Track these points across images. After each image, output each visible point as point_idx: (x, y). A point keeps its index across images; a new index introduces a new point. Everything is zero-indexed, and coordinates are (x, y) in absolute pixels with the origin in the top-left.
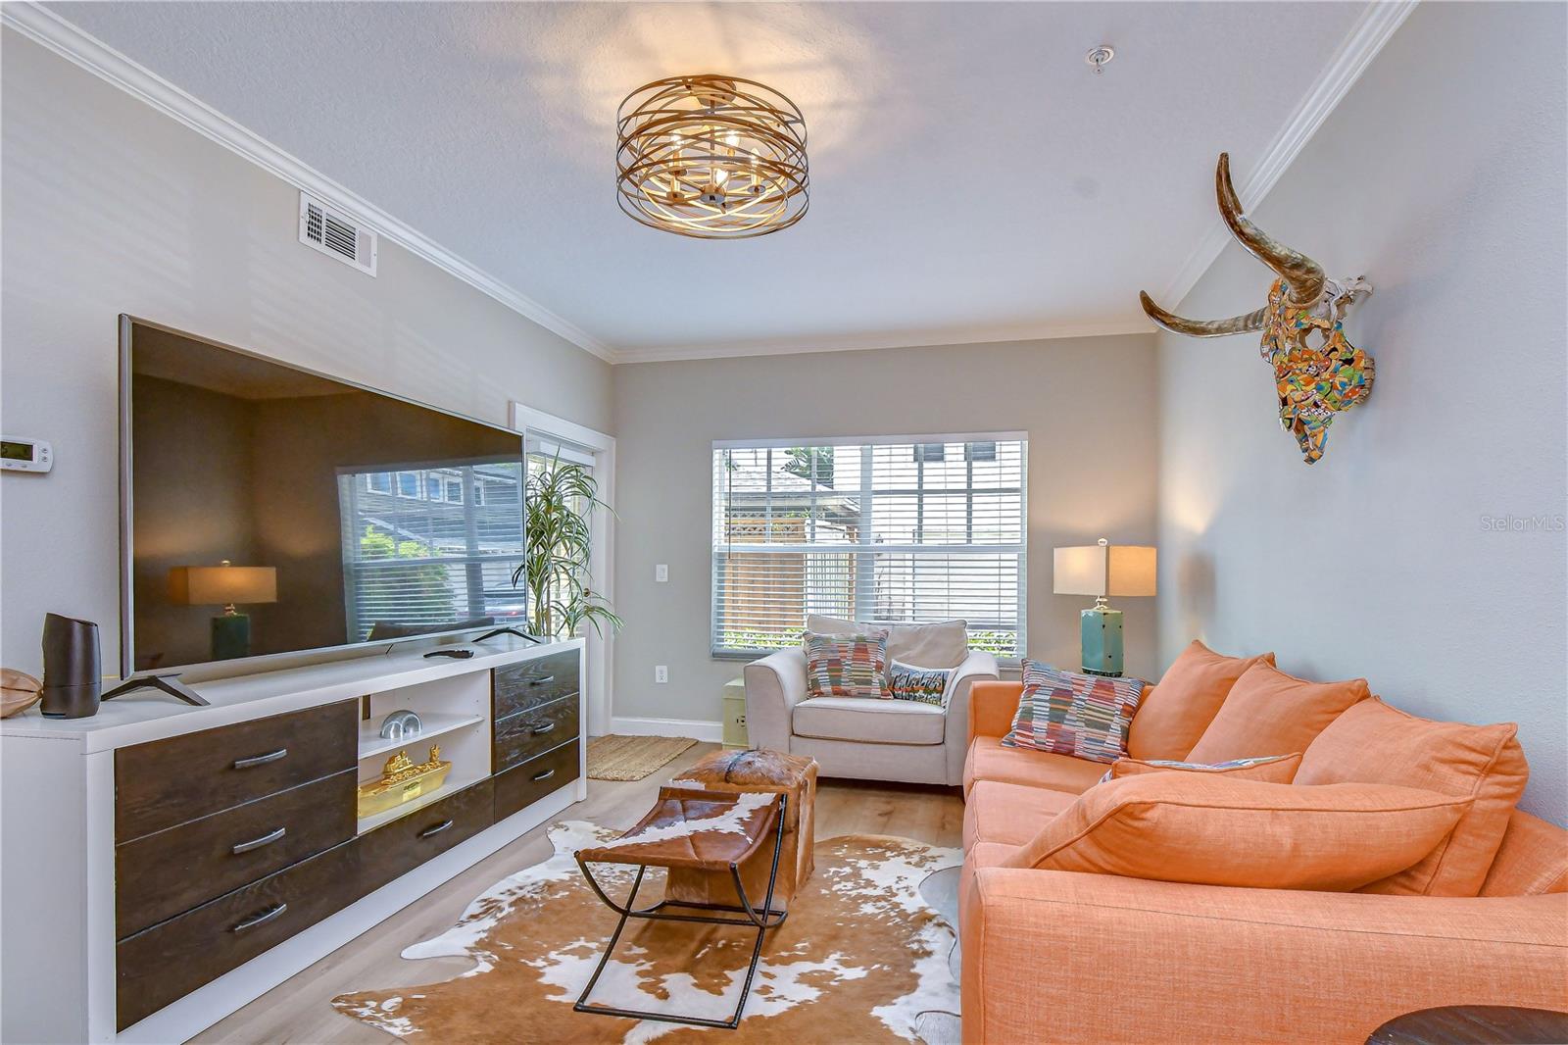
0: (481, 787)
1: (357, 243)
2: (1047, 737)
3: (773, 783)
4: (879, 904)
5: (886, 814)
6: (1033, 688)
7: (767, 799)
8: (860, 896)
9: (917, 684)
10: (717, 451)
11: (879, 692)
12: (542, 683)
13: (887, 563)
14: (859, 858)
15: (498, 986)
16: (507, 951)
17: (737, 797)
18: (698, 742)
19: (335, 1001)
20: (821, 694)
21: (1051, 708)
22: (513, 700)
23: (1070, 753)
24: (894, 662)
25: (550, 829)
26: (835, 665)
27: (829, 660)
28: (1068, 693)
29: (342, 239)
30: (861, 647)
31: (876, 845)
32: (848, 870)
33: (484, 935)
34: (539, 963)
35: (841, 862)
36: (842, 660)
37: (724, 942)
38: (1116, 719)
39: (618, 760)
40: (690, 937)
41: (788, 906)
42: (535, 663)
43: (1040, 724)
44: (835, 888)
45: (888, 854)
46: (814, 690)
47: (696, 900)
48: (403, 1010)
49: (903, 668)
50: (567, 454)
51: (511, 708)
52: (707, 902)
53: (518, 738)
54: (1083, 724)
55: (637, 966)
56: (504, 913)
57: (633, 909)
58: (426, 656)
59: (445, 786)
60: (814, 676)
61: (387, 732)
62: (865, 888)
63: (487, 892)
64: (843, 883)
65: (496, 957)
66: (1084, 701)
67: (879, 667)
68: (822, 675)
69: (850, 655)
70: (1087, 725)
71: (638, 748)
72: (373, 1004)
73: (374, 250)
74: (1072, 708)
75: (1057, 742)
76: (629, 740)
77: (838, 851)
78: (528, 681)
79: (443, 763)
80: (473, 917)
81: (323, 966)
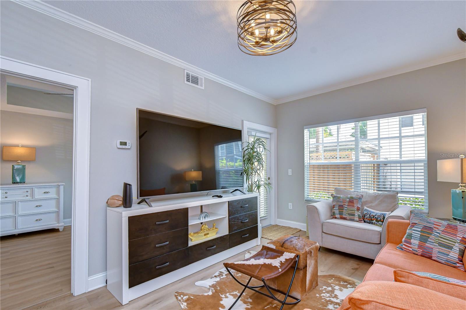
0: (225, 237)
1: (199, 81)
2: (418, 248)
3: (296, 250)
4: (336, 306)
5: (355, 269)
6: (414, 224)
7: (292, 255)
8: (330, 301)
9: (373, 218)
10: (306, 130)
11: (357, 219)
12: (244, 207)
13: (389, 168)
14: (336, 285)
15: (210, 300)
16: (218, 289)
17: (284, 252)
18: (301, 230)
19: (176, 293)
20: (336, 218)
21: (421, 235)
22: (234, 211)
23: (430, 258)
24: (365, 208)
25: (246, 253)
26: (341, 207)
27: (339, 205)
28: (431, 229)
29: (195, 80)
30: (352, 201)
31: (345, 281)
32: (330, 289)
33: (215, 283)
34: (223, 296)
35: (329, 285)
36: (344, 205)
37: (275, 305)
38: (457, 244)
39: (275, 233)
40: (266, 300)
41: (301, 297)
42: (242, 200)
43: (415, 242)
44: (322, 295)
45: (349, 286)
46: (333, 216)
47: (273, 287)
48: (186, 301)
49: (368, 210)
50: (259, 134)
51: (234, 214)
52: (276, 289)
53: (237, 223)
54: (437, 245)
55: (247, 305)
56: (223, 277)
57: (248, 286)
58: (213, 197)
59: (216, 235)
60: (333, 211)
61: (201, 218)
62: (333, 298)
63: (222, 270)
64: (326, 294)
65: (214, 291)
66: (439, 233)
67: (358, 209)
68: (337, 211)
69: (347, 204)
70: (439, 245)
71: (282, 230)
72: (182, 296)
73: (203, 82)
74: (432, 236)
75: (423, 251)
76: (280, 227)
77: (330, 280)
78: (240, 206)
79: (216, 228)
80: (215, 276)
81: (179, 281)
